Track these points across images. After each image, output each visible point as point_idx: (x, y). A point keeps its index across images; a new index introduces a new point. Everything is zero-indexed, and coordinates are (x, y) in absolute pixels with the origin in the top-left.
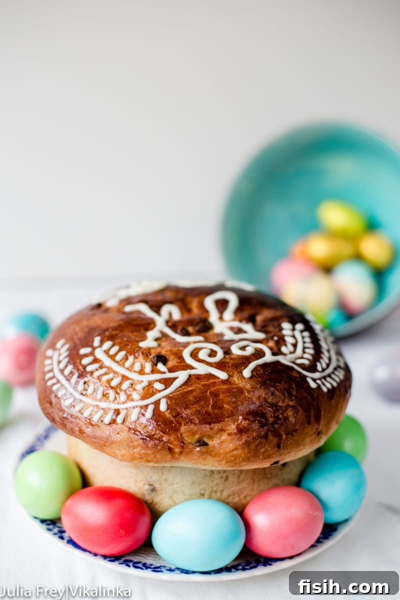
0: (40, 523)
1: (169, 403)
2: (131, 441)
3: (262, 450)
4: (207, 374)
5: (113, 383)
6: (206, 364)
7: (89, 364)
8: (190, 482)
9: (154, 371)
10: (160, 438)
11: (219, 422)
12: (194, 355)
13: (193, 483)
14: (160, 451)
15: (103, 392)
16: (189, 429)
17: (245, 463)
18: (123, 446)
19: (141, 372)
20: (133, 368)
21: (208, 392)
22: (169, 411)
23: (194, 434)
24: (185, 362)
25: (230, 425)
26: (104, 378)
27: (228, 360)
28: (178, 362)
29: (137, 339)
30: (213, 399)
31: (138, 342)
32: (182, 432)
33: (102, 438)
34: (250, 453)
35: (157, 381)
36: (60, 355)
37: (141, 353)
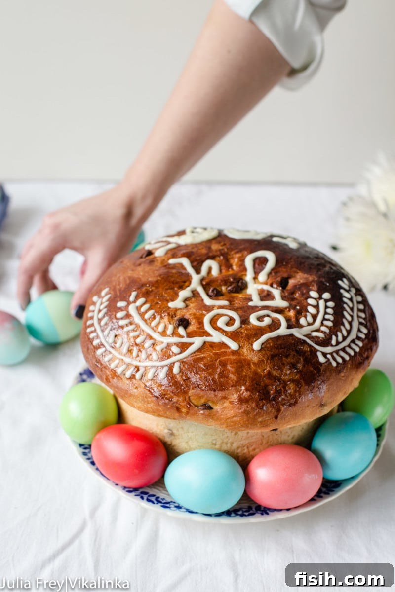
0: (78, 446)
1: (182, 366)
2: (146, 397)
3: (260, 420)
4: (220, 343)
5: (138, 341)
6: (221, 333)
7: (122, 318)
8: (203, 433)
9: (175, 334)
10: (170, 398)
11: (223, 390)
12: (213, 322)
13: (206, 434)
14: (169, 409)
15: (129, 348)
16: (196, 393)
17: (243, 429)
18: (139, 400)
19: (164, 334)
20: (157, 328)
21: (218, 361)
22: (180, 374)
23: (200, 398)
24: (204, 329)
25: (232, 394)
26: (132, 334)
27: (243, 331)
28: (197, 328)
29: (168, 298)
30: (220, 369)
31: (168, 301)
32: (189, 395)
33: (123, 389)
34: (248, 421)
35: (175, 344)
36: (101, 304)
37: (166, 314)
